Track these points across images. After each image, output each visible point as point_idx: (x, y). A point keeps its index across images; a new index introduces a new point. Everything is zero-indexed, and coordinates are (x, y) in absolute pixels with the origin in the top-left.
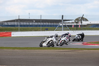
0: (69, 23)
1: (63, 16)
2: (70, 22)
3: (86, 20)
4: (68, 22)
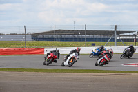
0: (130, 36)
1: (116, 26)
2: (131, 34)
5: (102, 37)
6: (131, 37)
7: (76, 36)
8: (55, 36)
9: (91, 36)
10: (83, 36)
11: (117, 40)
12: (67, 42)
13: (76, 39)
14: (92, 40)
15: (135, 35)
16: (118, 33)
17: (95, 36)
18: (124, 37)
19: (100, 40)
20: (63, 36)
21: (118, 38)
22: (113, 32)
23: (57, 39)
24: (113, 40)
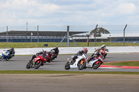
0: (83, 36)
1: (68, 27)
2: (85, 34)
3: (107, 32)
4: (81, 34)
5: (55, 38)
6: (84, 38)
7: (28, 37)
8: (7, 37)
9: (44, 37)
10: (36, 37)
11: (70, 41)
12: (19, 43)
13: (29, 41)
14: (45, 40)
15: (88, 36)
16: (71, 34)
17: (48, 37)
18: (77, 38)
19: (53, 40)
20: (16, 37)
21: (71, 39)
22: (66, 32)
23: (10, 40)
24: (65, 41)
